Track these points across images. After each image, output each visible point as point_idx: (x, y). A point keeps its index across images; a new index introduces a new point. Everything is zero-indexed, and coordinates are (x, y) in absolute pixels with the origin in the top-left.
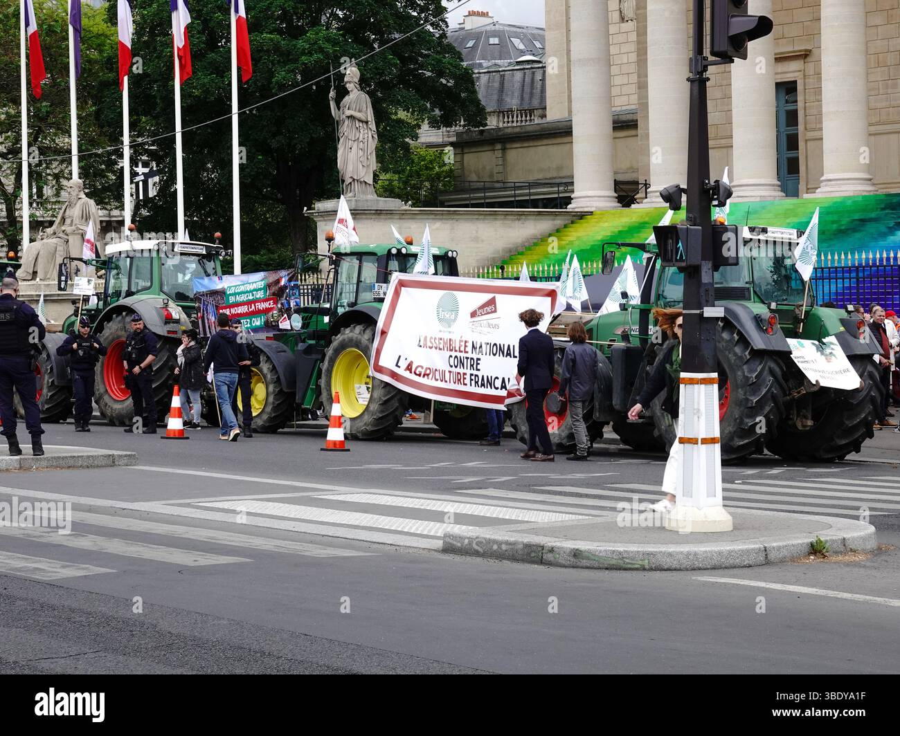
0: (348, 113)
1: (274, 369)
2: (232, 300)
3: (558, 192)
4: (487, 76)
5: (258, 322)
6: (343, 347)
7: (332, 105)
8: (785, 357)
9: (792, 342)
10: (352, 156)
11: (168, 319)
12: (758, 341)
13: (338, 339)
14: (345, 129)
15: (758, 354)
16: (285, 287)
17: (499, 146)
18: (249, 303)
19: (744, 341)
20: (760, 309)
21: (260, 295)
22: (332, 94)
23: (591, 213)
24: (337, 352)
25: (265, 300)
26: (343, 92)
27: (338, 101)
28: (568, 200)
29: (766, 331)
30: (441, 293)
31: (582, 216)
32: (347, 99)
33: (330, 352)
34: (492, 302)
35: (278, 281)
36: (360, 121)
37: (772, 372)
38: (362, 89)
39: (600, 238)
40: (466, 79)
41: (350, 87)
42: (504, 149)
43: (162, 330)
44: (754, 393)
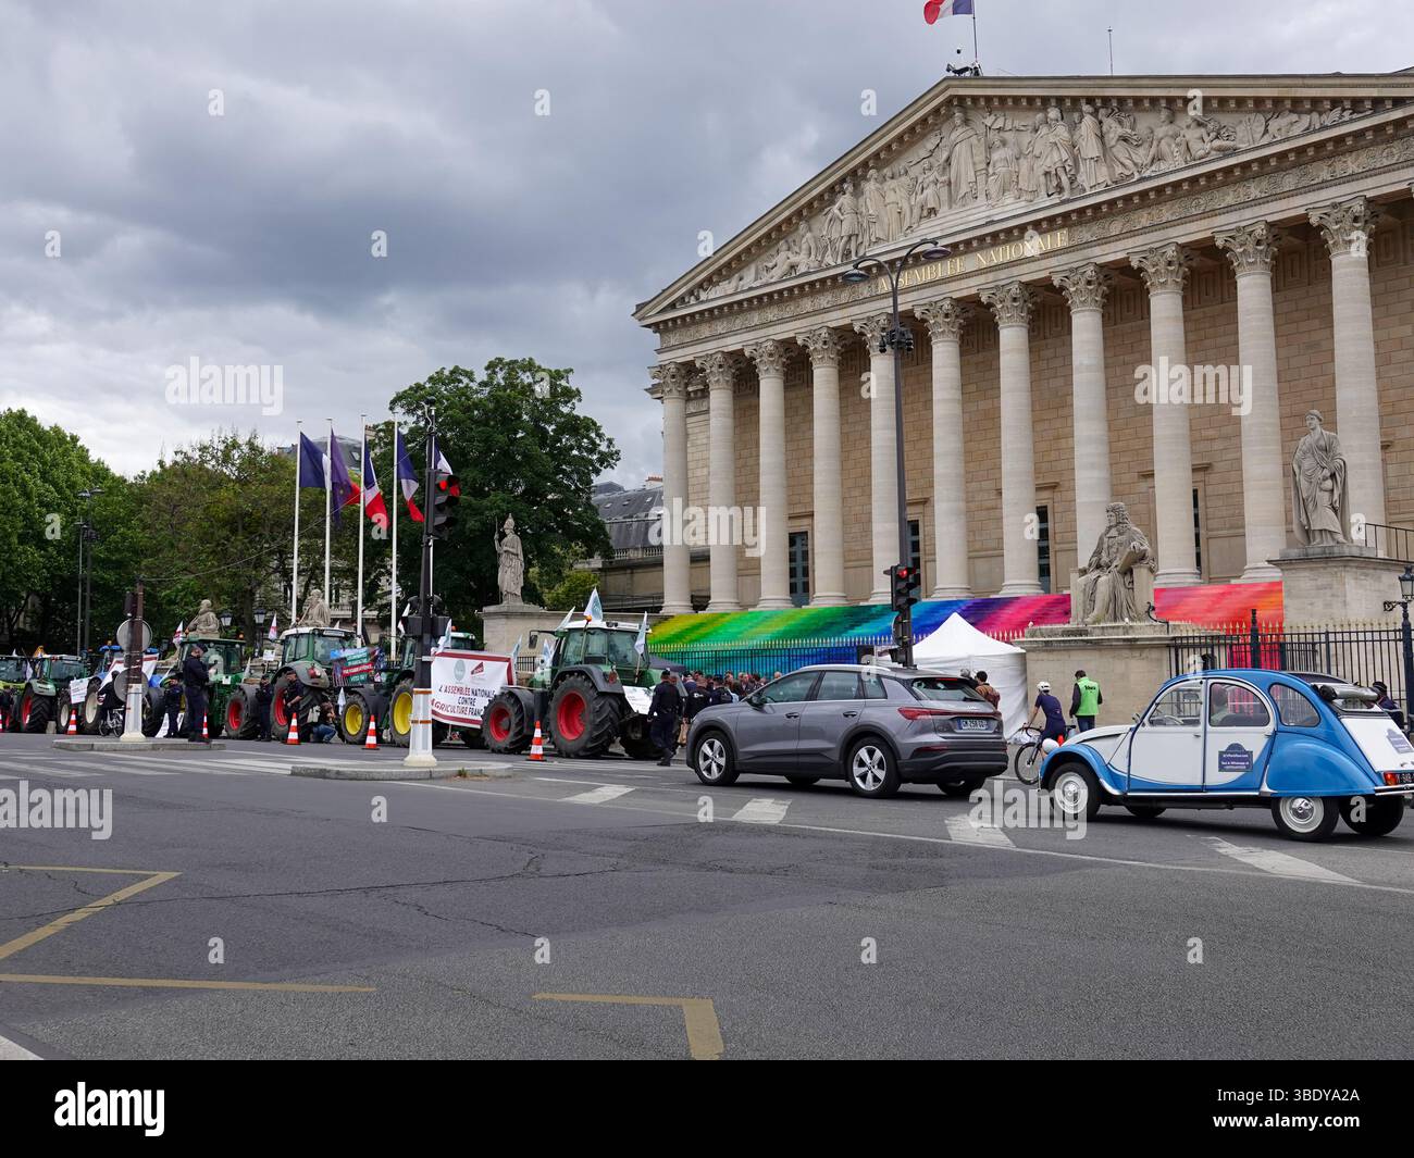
0: (505, 548)
1: (366, 706)
2: (350, 663)
3: (653, 603)
4: (617, 525)
5: (363, 677)
6: (401, 691)
7: (496, 543)
8: (621, 696)
9: (626, 689)
10: (507, 577)
11: (314, 676)
12: (602, 687)
13: (398, 687)
14: (503, 559)
15: (603, 695)
16: (377, 656)
17: (629, 571)
18: (359, 665)
19: (594, 687)
20: (607, 669)
21: (365, 661)
22: (496, 536)
23: (672, 617)
24: (398, 695)
25: (367, 664)
26: (503, 535)
27: (500, 540)
28: (661, 608)
29: (608, 682)
30: (456, 660)
31: (666, 618)
32: (505, 540)
33: (394, 695)
34: (481, 665)
35: (374, 653)
36: (513, 554)
37: (610, 705)
38: (516, 533)
39: (672, 633)
40: (600, 526)
41: (507, 532)
42: (632, 573)
43: (308, 682)
44: (598, 717)
